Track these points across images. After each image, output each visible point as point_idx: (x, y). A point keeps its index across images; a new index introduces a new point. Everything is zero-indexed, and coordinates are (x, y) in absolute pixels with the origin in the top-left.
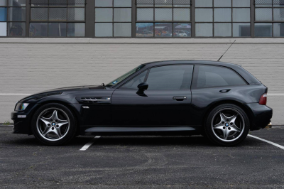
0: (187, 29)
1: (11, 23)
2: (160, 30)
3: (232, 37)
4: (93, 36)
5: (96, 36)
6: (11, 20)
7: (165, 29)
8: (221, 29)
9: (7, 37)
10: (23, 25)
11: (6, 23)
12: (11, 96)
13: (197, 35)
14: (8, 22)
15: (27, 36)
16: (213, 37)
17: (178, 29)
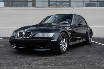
0: (67, 4)
1: (6, 2)
2: (58, 5)
3: (83, 7)
4: (35, 7)
5: (36, 6)
6: (6, 1)
7: (60, 4)
8: (80, 4)
9: (5, 7)
10: (10, 3)
11: (4, 2)
12: (7, 28)
13: (71, 6)
14: (5, 2)
15: (12, 7)
16: (77, 7)
17: (64, 4)
